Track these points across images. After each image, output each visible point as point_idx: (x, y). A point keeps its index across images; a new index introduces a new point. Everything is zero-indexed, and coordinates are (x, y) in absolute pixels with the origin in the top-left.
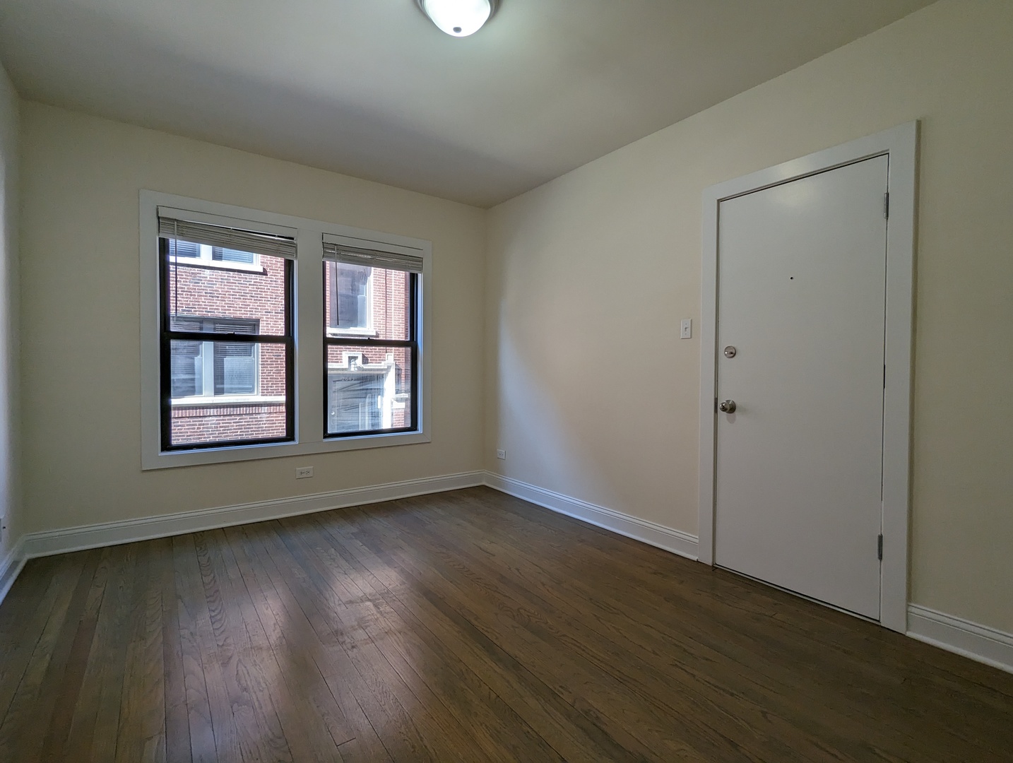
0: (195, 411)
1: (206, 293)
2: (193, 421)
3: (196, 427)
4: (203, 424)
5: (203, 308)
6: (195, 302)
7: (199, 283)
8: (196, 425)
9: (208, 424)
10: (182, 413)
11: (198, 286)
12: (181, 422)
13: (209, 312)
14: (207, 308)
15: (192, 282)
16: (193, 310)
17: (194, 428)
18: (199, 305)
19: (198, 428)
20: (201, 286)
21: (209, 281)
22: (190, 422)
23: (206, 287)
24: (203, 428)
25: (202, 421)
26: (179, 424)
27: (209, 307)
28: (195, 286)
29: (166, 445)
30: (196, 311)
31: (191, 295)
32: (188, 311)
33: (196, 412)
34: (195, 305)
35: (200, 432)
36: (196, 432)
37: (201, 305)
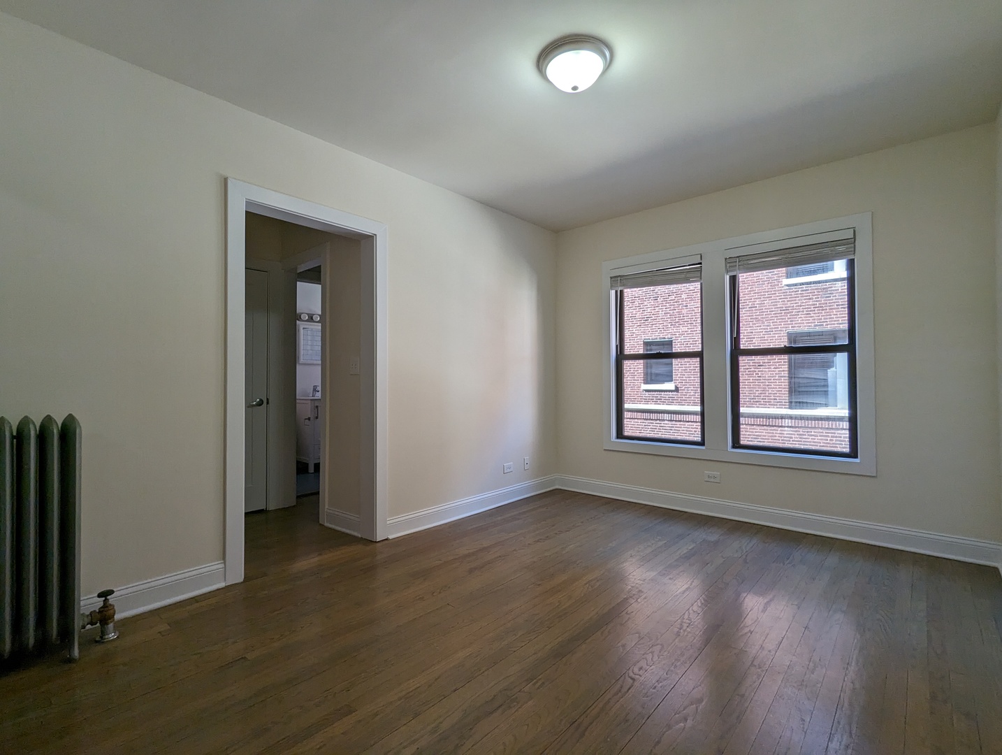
0: (827, 422)
1: (837, 305)
2: (826, 433)
3: (829, 439)
4: (836, 437)
5: (835, 321)
6: (827, 315)
7: (830, 297)
8: (828, 436)
9: (841, 437)
10: (815, 424)
11: (829, 300)
12: (814, 432)
13: (840, 324)
14: (838, 321)
15: (823, 297)
16: (824, 324)
17: (827, 440)
18: (830, 318)
19: (831, 440)
20: (833, 300)
21: (841, 292)
22: (822, 432)
23: (838, 299)
24: (836, 440)
25: (835, 433)
26: (813, 433)
27: (840, 319)
28: (826, 300)
29: (620, 435)
30: (827, 325)
31: (823, 310)
32: (820, 325)
33: (829, 424)
34: (827, 319)
35: (833, 444)
36: (829, 443)
37: (833, 318)
